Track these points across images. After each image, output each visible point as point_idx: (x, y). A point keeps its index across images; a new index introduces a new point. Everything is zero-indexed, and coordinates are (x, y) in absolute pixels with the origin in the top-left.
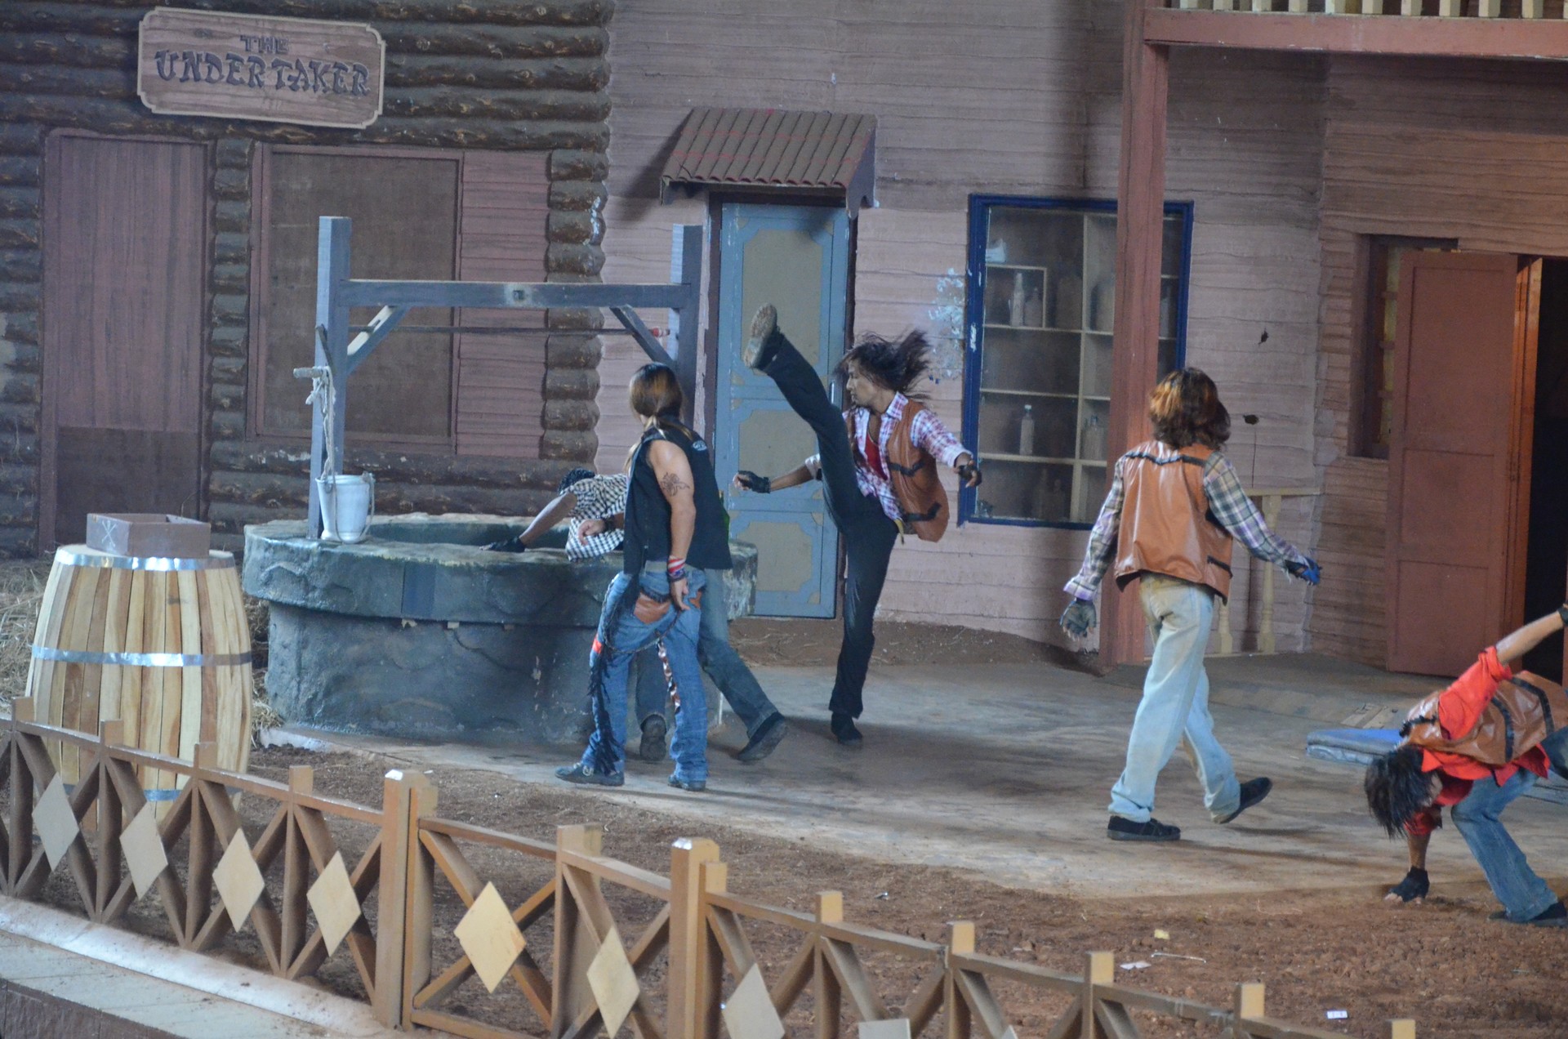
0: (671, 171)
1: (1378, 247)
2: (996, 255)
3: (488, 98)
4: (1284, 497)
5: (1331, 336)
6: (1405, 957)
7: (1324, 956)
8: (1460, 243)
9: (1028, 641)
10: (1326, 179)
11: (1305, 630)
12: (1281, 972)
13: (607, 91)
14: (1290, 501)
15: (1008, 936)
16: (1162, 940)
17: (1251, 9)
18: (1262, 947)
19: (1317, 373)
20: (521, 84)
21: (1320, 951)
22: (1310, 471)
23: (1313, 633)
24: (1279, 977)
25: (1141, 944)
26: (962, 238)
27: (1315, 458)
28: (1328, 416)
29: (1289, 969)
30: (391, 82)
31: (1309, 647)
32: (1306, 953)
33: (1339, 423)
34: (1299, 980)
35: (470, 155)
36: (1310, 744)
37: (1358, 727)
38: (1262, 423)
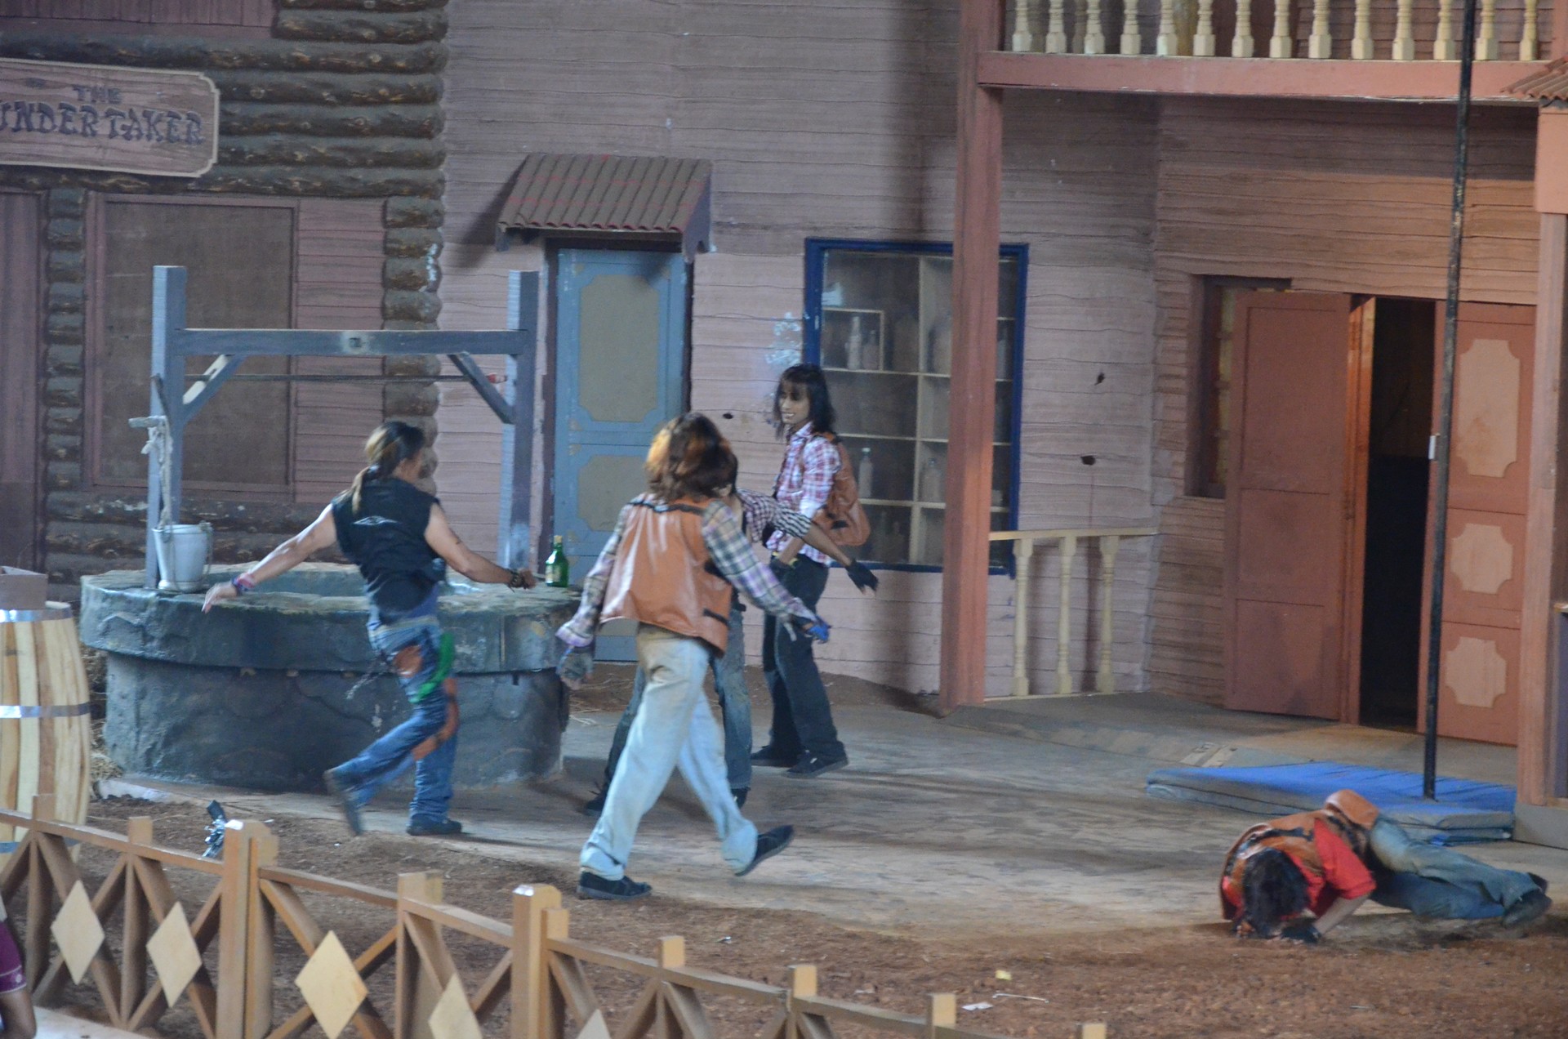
0: (507, 218)
1: (1213, 287)
2: (833, 298)
3: (322, 146)
4: (1123, 537)
5: (1169, 377)
6: (1245, 994)
7: (1165, 995)
8: (1294, 283)
9: (868, 683)
10: (1160, 221)
11: (1145, 670)
12: (1123, 1011)
13: (442, 137)
14: (1128, 541)
15: (849, 979)
16: (1003, 980)
17: (1083, 51)
18: (1103, 987)
19: (1153, 414)
20: (356, 132)
21: (1162, 990)
22: (1147, 511)
23: (1151, 673)
24: (1120, 1017)
25: (983, 985)
26: (799, 281)
27: (1152, 498)
28: (1164, 454)
29: (1130, 1009)
30: (225, 130)
31: (1149, 686)
32: (1147, 992)
33: (1175, 464)
34: (1141, 1019)
35: (306, 203)
36: (1151, 783)
37: (1196, 766)
38: (1099, 464)
